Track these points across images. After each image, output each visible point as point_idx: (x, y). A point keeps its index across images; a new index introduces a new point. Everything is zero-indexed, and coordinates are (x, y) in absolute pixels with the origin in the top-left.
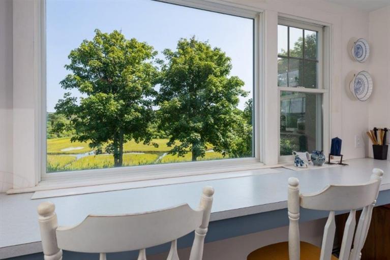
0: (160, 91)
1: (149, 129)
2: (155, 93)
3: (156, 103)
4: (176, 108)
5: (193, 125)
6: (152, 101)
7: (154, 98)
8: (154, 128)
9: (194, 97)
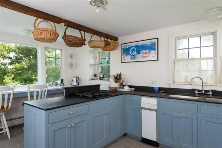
0: (14, 57)
1: (6, 80)
2: (10, 58)
3: (10, 64)
4: (24, 68)
5: (35, 78)
6: (8, 63)
7: (10, 61)
8: (10, 79)
9: (36, 62)
